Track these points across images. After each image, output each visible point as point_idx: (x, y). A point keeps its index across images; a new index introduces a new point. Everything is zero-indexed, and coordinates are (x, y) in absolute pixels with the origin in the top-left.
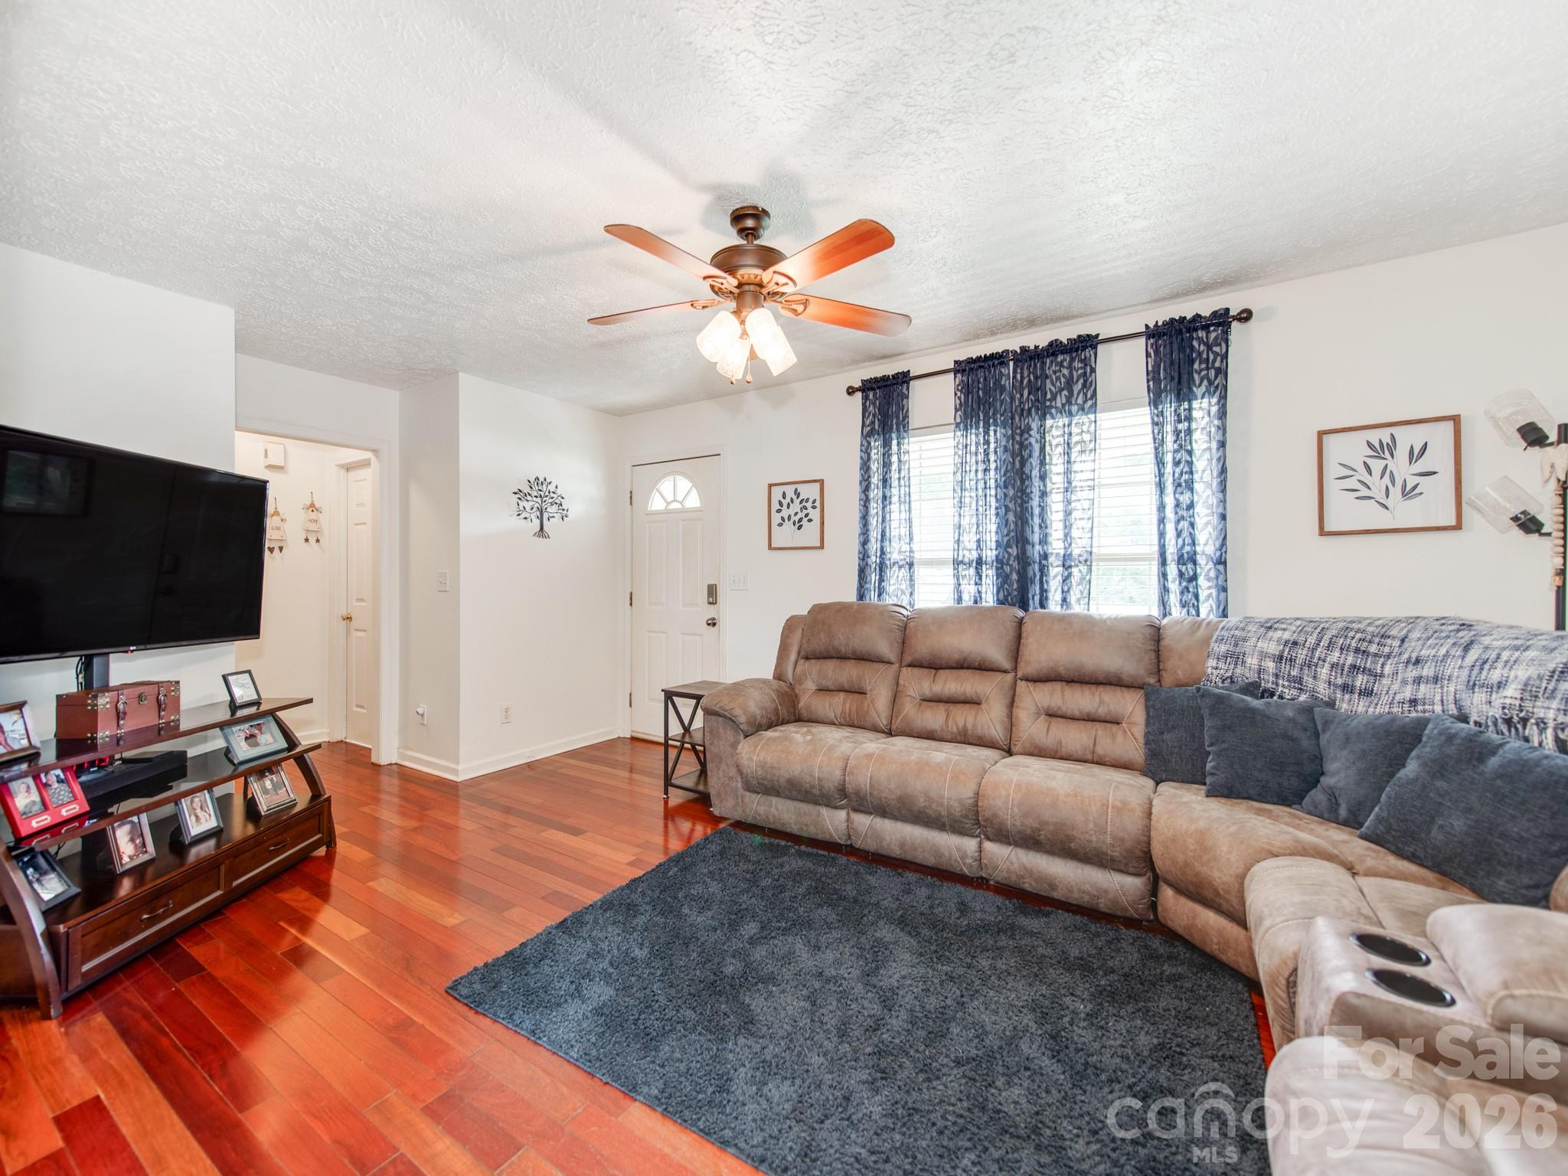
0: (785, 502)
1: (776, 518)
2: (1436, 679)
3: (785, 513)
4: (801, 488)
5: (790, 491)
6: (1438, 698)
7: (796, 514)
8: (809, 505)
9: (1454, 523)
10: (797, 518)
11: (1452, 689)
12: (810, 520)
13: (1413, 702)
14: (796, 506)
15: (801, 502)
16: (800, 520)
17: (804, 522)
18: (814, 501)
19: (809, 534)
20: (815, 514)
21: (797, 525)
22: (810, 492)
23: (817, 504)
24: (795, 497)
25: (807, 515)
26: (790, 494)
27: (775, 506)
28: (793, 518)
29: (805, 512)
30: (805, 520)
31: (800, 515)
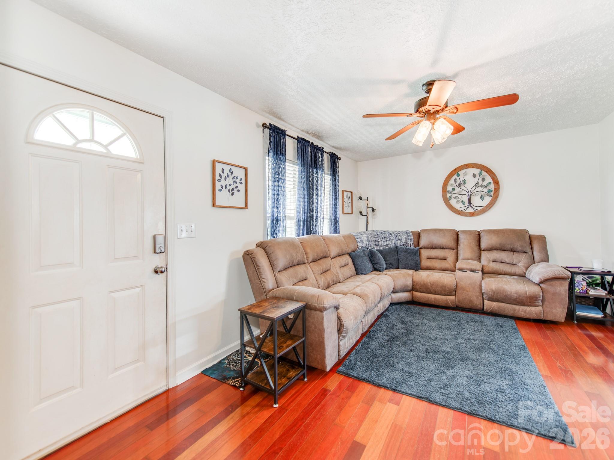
0: (223, 176)
1: (218, 185)
2: (390, 240)
3: (223, 183)
4: (234, 169)
5: (227, 168)
6: (391, 243)
7: (230, 185)
8: (238, 181)
9: (351, 213)
10: (231, 188)
11: (393, 241)
12: (238, 191)
13: (387, 245)
14: (230, 180)
15: (233, 178)
16: (233, 189)
17: (235, 191)
18: (241, 180)
19: (238, 199)
20: (242, 187)
21: (231, 192)
22: (239, 173)
23: (243, 181)
24: (229, 174)
25: (237, 187)
26: (227, 171)
27: (217, 177)
28: (228, 187)
29: (236, 185)
30: (236, 190)
31: (233, 186)
